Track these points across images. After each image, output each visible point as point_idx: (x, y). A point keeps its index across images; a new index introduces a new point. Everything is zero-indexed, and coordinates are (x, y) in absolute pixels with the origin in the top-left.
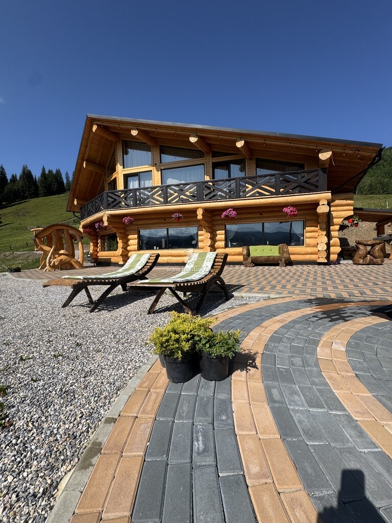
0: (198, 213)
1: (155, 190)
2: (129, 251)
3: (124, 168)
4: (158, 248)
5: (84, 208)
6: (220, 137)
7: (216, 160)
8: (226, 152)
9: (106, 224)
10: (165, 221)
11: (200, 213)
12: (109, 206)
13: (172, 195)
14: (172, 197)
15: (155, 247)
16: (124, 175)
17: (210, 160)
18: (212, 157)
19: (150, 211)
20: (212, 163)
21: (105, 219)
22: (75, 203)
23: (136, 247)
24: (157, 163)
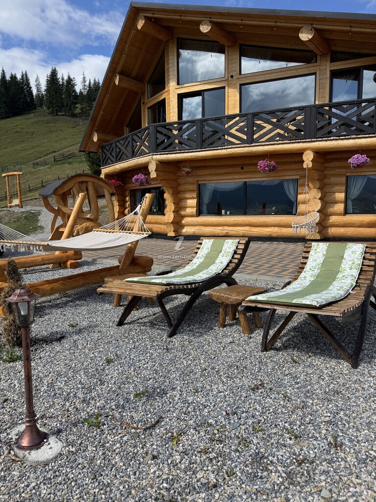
0: (305, 157)
1: (234, 120)
2: (183, 217)
3: (178, 84)
4: (228, 213)
5: (108, 148)
6: (353, 30)
7: (339, 66)
8: (357, 51)
9: (153, 175)
10: (243, 171)
11: (308, 159)
12: (158, 147)
13: (261, 128)
14: (261, 132)
15: (223, 211)
16: (178, 94)
17: (327, 67)
18: (331, 62)
19: (224, 155)
20: (331, 71)
21: (152, 168)
22: (95, 139)
23: (194, 210)
24: (234, 74)
